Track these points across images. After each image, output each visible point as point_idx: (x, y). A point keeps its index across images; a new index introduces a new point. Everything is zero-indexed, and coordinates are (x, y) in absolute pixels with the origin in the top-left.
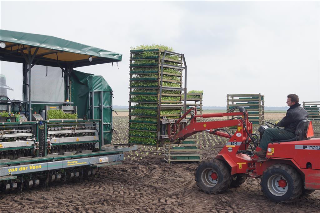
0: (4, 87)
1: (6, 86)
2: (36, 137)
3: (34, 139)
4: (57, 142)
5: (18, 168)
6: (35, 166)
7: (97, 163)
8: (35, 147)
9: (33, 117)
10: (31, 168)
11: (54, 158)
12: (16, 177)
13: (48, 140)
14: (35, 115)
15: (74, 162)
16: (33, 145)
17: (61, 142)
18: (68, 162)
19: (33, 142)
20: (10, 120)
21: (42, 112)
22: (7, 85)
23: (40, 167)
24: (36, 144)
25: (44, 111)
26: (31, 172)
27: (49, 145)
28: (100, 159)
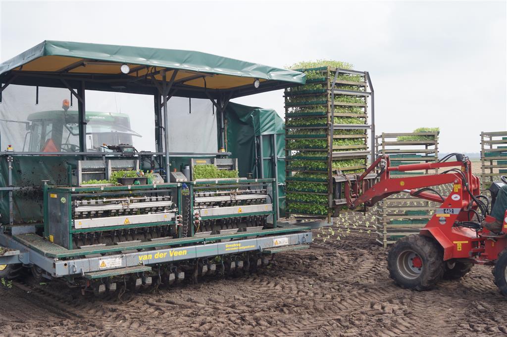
0: (129, 132)
1: (130, 130)
2: (178, 206)
3: (175, 210)
4: (209, 214)
5: (153, 255)
6: (178, 251)
7: (271, 247)
8: (177, 222)
9: (172, 177)
10: (171, 255)
11: (205, 240)
12: (150, 268)
13: (195, 212)
14: (175, 174)
15: (235, 245)
16: (173, 219)
17: (215, 214)
18: (227, 246)
19: (173, 215)
20: (138, 182)
21: (185, 168)
22: (132, 129)
23: (185, 252)
24: (178, 218)
25: (188, 168)
26: (172, 260)
27: (197, 219)
28: (275, 241)
